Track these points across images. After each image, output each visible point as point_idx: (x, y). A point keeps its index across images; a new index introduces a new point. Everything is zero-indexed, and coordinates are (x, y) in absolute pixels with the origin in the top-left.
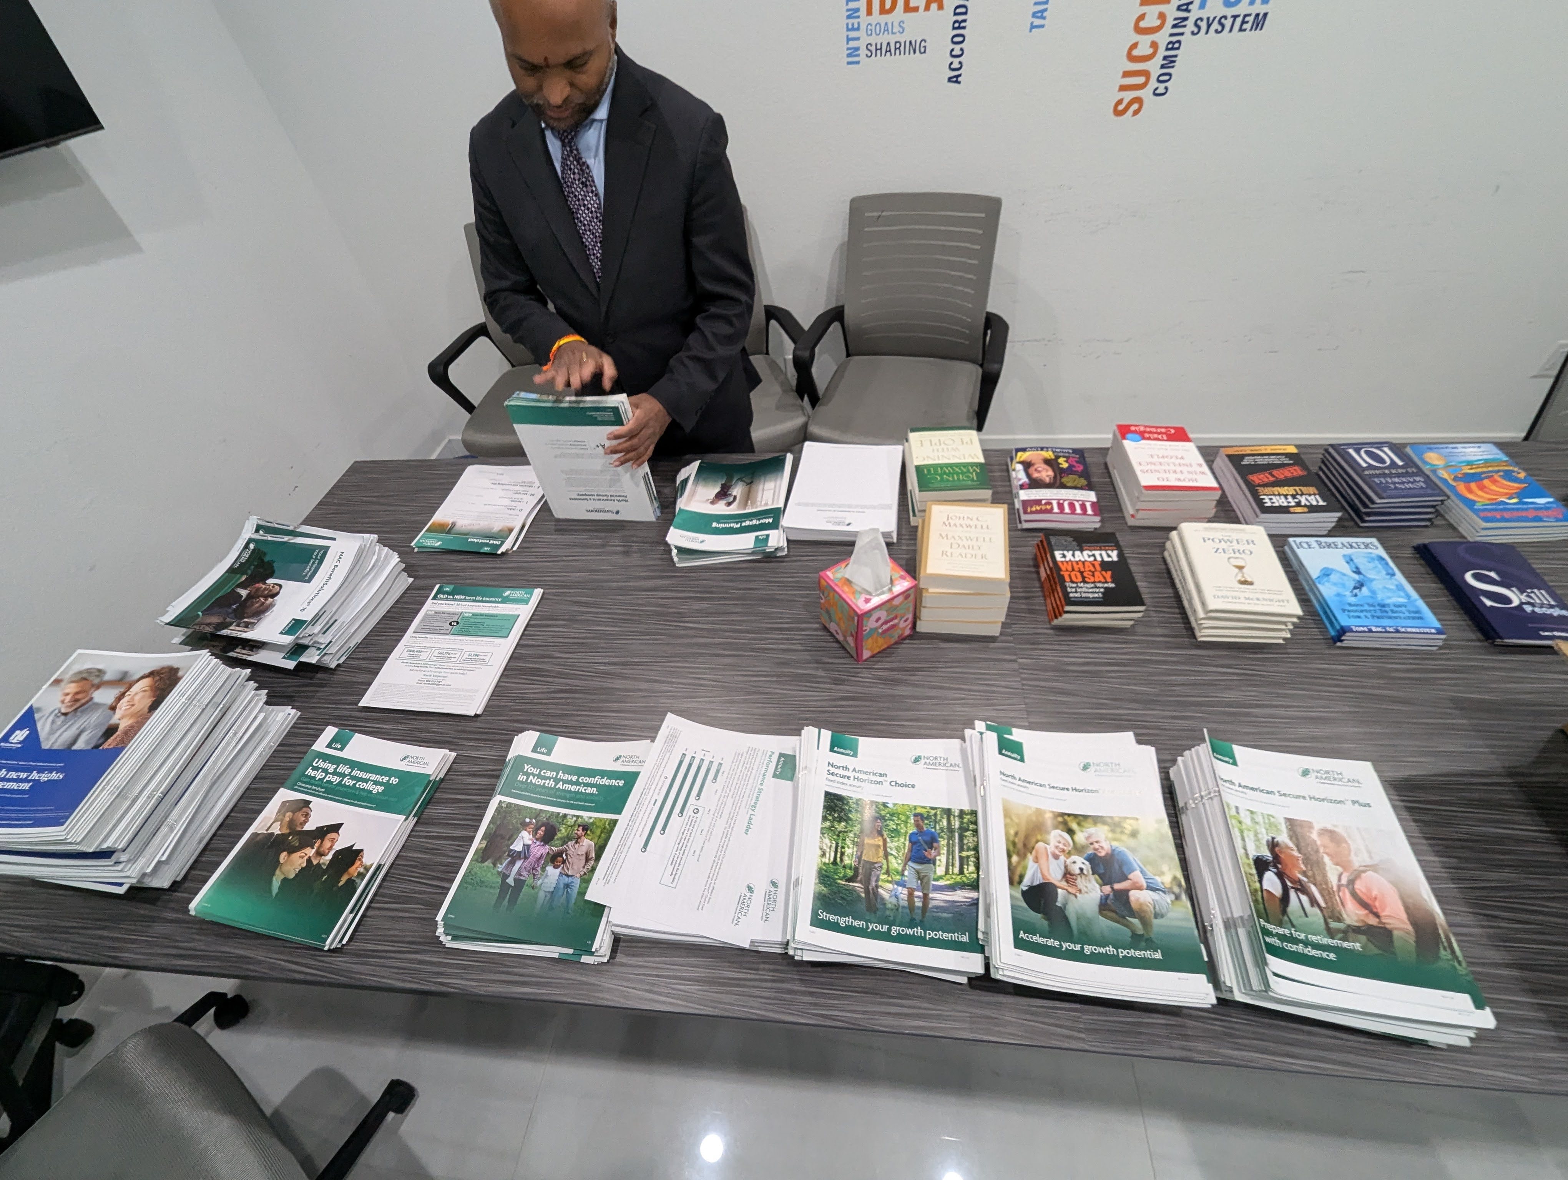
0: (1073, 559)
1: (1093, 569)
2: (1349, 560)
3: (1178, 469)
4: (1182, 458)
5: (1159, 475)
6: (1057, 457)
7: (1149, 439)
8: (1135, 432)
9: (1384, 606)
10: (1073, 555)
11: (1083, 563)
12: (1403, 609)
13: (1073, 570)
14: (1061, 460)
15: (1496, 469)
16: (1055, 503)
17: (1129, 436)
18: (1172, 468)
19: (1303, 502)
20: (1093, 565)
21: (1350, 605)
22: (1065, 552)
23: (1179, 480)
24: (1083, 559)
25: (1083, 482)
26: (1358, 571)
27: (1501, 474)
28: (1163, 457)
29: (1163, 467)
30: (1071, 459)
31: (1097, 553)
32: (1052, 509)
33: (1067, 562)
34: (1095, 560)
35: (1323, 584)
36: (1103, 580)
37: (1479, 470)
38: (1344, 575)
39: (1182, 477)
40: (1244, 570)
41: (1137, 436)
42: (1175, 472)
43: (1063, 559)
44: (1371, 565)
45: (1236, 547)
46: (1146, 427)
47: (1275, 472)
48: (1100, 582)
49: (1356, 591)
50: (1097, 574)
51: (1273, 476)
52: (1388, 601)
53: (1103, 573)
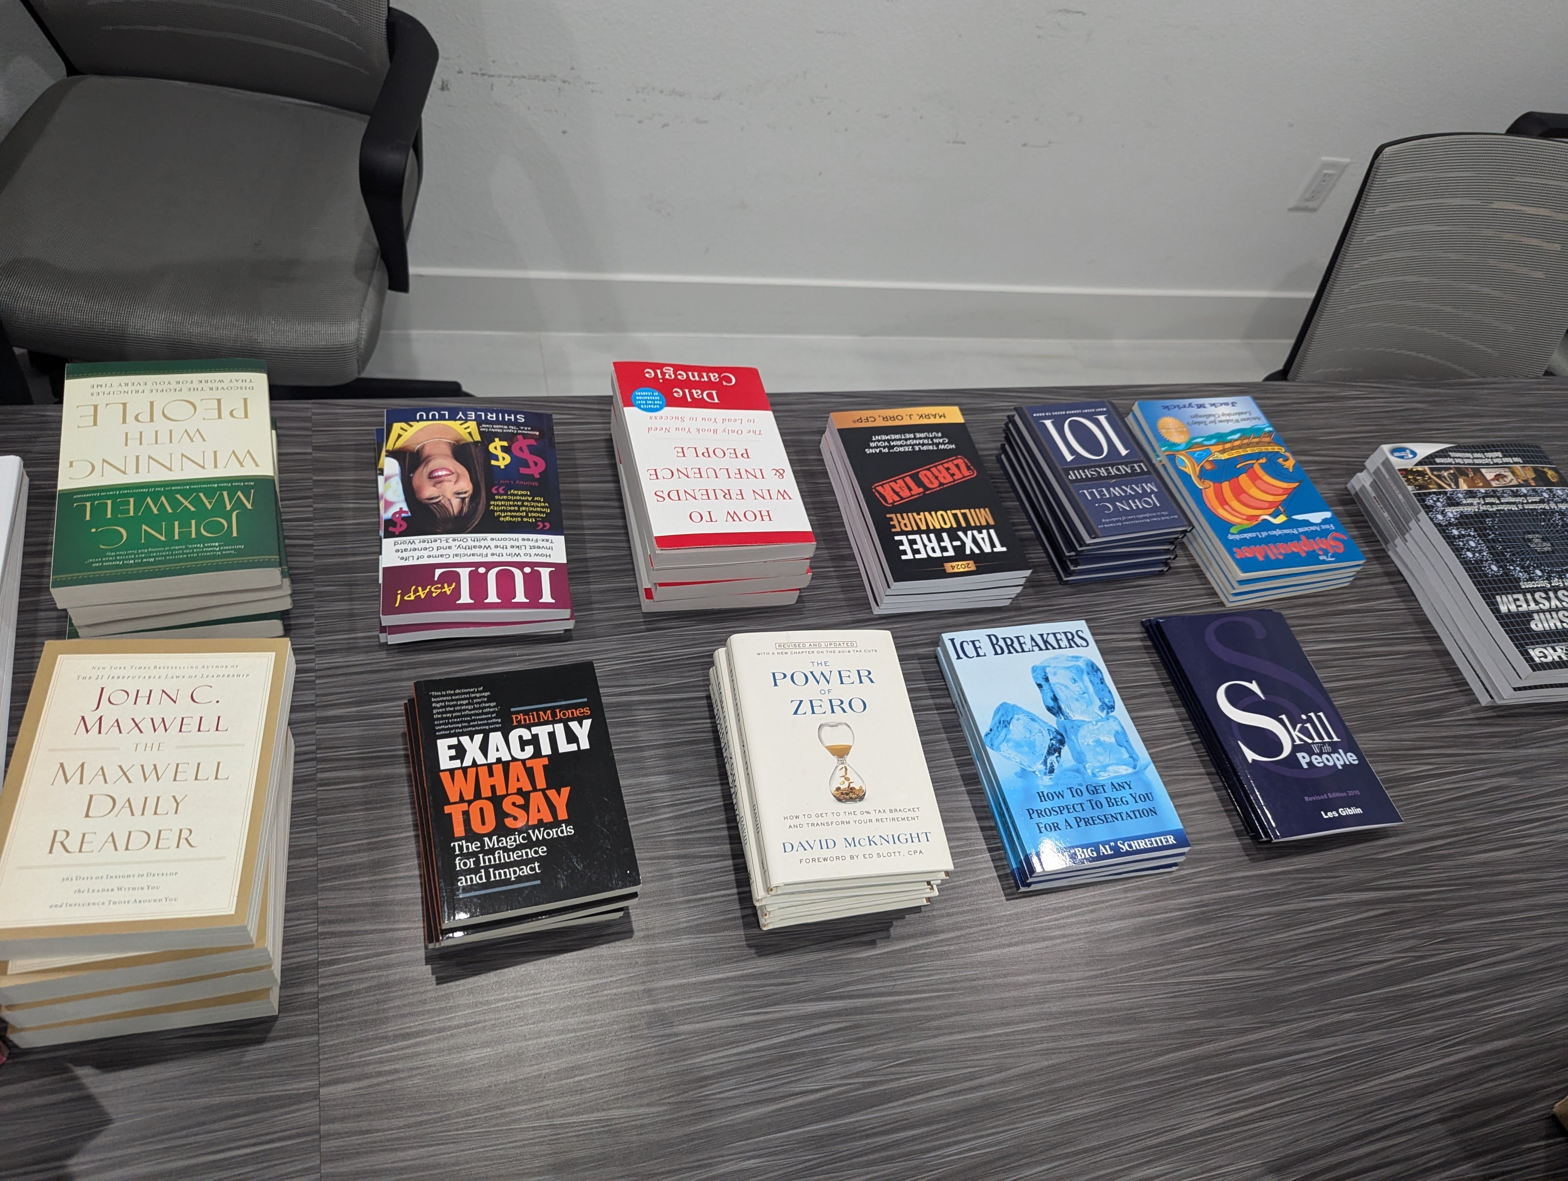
0: (481, 760)
1: (527, 787)
2: (1043, 681)
3: (734, 485)
4: (746, 454)
5: (691, 505)
6: (487, 437)
7: (682, 403)
8: (653, 384)
9: (1094, 790)
10: (484, 748)
11: (506, 765)
12: (1125, 793)
13: (478, 795)
14: (496, 446)
15: (1256, 450)
16: (464, 573)
17: (640, 394)
18: (723, 483)
19: (969, 545)
20: (530, 772)
21: (1042, 796)
22: (465, 740)
23: (733, 516)
24: (506, 757)
25: (540, 507)
26: (1055, 709)
27: (1263, 461)
28: (707, 453)
29: (704, 483)
30: (521, 442)
31: (542, 732)
32: (457, 593)
33: (465, 770)
34: (537, 753)
35: (998, 749)
36: (548, 818)
37: (1235, 454)
38: (1033, 719)
39: (739, 507)
40: (849, 758)
41: (656, 396)
42: (727, 494)
43: (457, 764)
44: (1076, 688)
45: (839, 692)
46: (677, 368)
47: (924, 475)
48: (540, 824)
49: (1052, 758)
50: (536, 799)
51: (920, 483)
52: (1103, 777)
53: (552, 793)
